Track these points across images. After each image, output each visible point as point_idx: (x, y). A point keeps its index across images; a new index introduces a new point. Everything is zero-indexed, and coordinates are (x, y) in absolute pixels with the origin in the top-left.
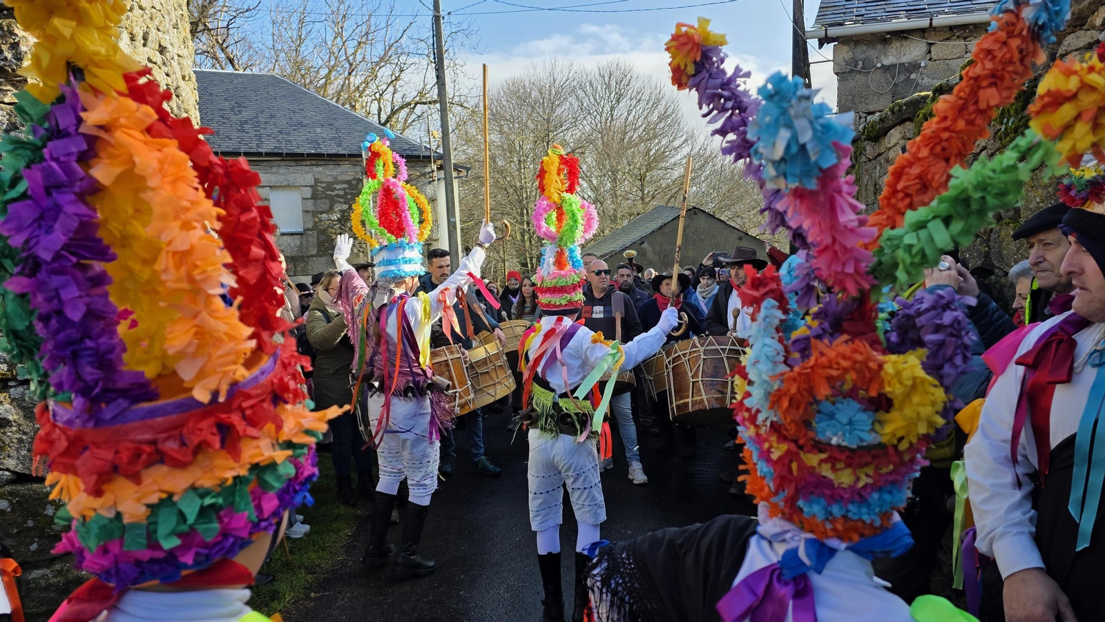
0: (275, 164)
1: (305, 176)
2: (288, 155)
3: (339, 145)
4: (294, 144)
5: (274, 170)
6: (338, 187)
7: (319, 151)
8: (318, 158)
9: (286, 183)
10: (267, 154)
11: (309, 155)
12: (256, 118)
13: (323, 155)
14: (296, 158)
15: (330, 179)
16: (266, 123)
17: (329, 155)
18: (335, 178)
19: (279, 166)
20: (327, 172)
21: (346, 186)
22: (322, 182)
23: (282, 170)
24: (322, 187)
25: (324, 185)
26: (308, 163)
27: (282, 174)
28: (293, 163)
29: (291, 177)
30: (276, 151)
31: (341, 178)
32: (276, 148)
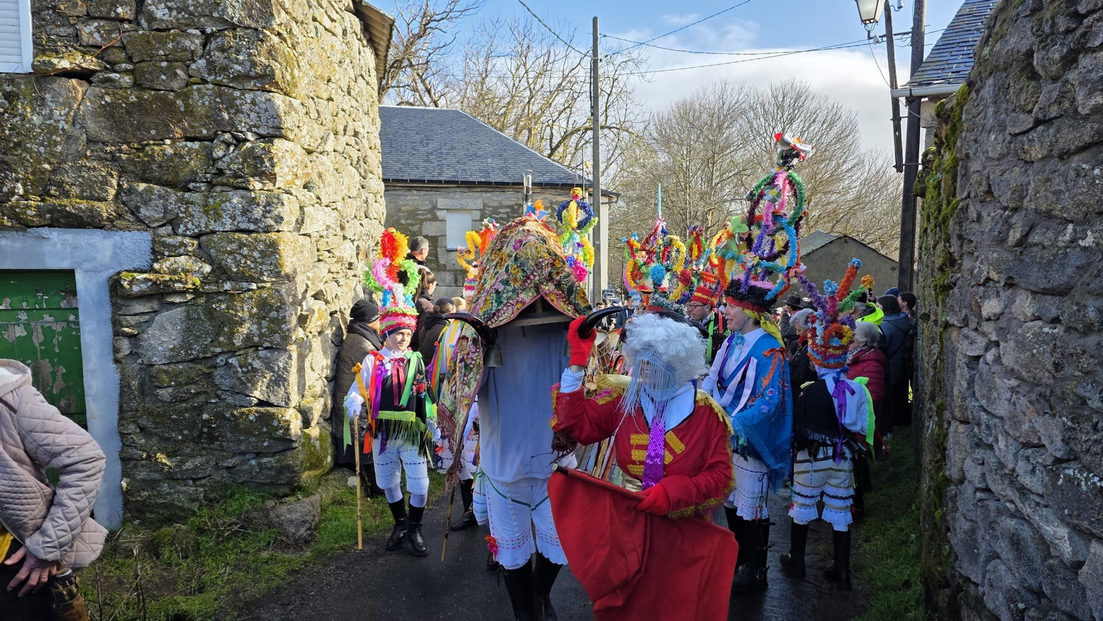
0: (452, 190)
1: (476, 200)
2: (463, 182)
3: (505, 174)
4: (469, 173)
5: (451, 195)
6: (502, 211)
7: (489, 179)
8: (486, 185)
9: (459, 207)
10: (446, 182)
11: (480, 183)
12: (440, 149)
13: (490, 183)
14: (469, 185)
15: (496, 204)
16: (448, 154)
17: (496, 183)
18: (500, 203)
19: (455, 192)
20: (495, 198)
21: (509, 210)
22: (489, 207)
23: (457, 196)
24: (490, 211)
25: (491, 209)
26: (479, 190)
27: (457, 199)
28: (466, 190)
29: (463, 202)
30: (453, 179)
31: (505, 203)
32: (453, 176)
